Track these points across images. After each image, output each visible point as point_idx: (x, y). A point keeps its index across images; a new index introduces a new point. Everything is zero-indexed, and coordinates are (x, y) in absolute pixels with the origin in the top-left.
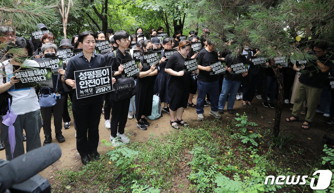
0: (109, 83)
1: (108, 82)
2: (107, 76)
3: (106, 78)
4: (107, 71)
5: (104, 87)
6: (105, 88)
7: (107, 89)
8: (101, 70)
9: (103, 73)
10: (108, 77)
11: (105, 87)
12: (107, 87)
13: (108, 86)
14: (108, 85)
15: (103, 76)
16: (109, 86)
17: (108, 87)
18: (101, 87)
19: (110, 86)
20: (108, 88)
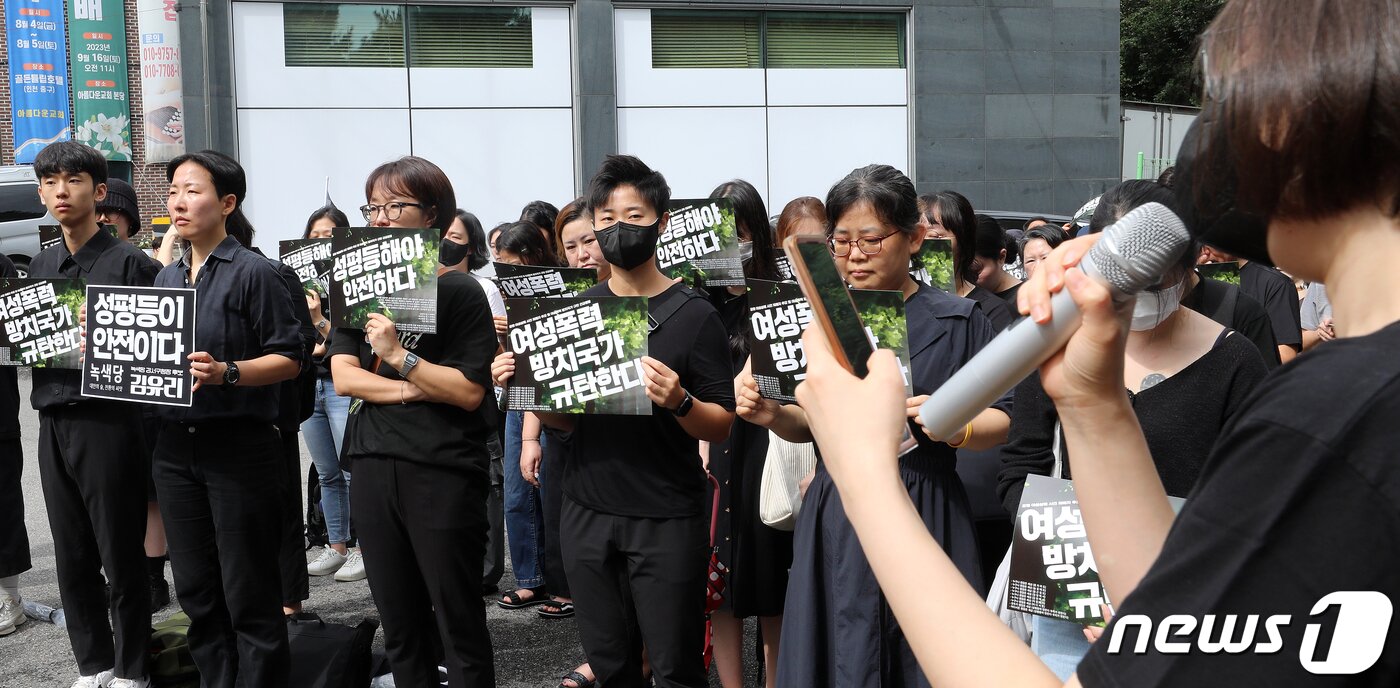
0: (178, 362)
1: (176, 358)
2: (172, 329)
3: (169, 336)
4: (176, 304)
5: (159, 375)
6: (160, 381)
7: (167, 387)
8: (156, 298)
9: (161, 312)
10: (178, 336)
11: (163, 376)
12: (169, 382)
13: (172, 376)
14: (175, 372)
15: (160, 328)
16: (177, 377)
17: (174, 380)
18: (149, 370)
19: (180, 381)
20: (173, 385)
